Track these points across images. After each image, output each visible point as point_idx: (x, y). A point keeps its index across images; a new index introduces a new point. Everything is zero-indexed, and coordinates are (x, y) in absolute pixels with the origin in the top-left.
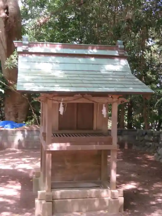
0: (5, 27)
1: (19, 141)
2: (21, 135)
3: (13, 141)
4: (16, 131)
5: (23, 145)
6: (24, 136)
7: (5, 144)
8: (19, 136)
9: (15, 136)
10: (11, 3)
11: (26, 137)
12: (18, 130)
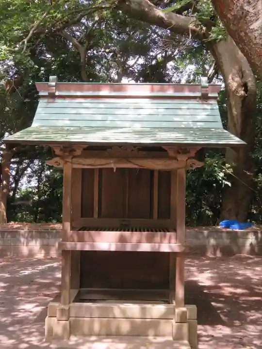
0: (242, 107)
1: (251, 244)
2: (254, 237)
3: (244, 246)
4: (247, 233)
5: (256, 249)
6: (257, 238)
7: (235, 249)
8: (251, 239)
9: (247, 239)
10: (250, 79)
11: (259, 240)
12: (249, 232)
